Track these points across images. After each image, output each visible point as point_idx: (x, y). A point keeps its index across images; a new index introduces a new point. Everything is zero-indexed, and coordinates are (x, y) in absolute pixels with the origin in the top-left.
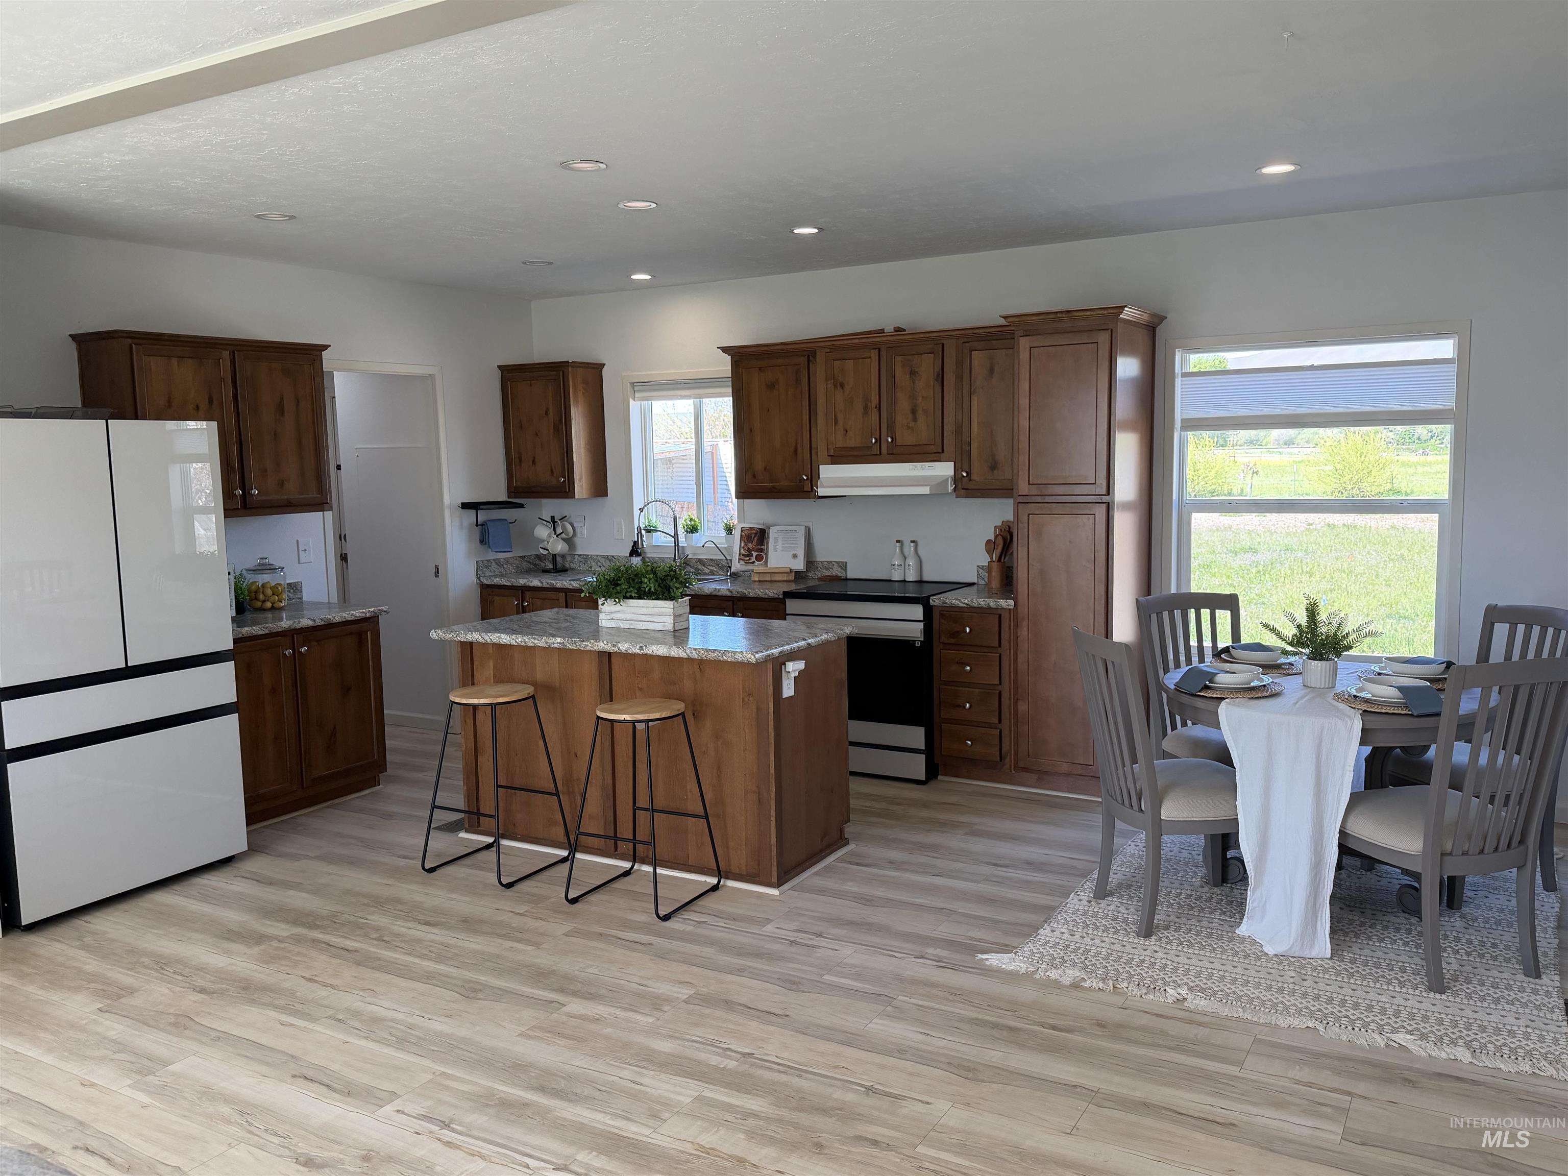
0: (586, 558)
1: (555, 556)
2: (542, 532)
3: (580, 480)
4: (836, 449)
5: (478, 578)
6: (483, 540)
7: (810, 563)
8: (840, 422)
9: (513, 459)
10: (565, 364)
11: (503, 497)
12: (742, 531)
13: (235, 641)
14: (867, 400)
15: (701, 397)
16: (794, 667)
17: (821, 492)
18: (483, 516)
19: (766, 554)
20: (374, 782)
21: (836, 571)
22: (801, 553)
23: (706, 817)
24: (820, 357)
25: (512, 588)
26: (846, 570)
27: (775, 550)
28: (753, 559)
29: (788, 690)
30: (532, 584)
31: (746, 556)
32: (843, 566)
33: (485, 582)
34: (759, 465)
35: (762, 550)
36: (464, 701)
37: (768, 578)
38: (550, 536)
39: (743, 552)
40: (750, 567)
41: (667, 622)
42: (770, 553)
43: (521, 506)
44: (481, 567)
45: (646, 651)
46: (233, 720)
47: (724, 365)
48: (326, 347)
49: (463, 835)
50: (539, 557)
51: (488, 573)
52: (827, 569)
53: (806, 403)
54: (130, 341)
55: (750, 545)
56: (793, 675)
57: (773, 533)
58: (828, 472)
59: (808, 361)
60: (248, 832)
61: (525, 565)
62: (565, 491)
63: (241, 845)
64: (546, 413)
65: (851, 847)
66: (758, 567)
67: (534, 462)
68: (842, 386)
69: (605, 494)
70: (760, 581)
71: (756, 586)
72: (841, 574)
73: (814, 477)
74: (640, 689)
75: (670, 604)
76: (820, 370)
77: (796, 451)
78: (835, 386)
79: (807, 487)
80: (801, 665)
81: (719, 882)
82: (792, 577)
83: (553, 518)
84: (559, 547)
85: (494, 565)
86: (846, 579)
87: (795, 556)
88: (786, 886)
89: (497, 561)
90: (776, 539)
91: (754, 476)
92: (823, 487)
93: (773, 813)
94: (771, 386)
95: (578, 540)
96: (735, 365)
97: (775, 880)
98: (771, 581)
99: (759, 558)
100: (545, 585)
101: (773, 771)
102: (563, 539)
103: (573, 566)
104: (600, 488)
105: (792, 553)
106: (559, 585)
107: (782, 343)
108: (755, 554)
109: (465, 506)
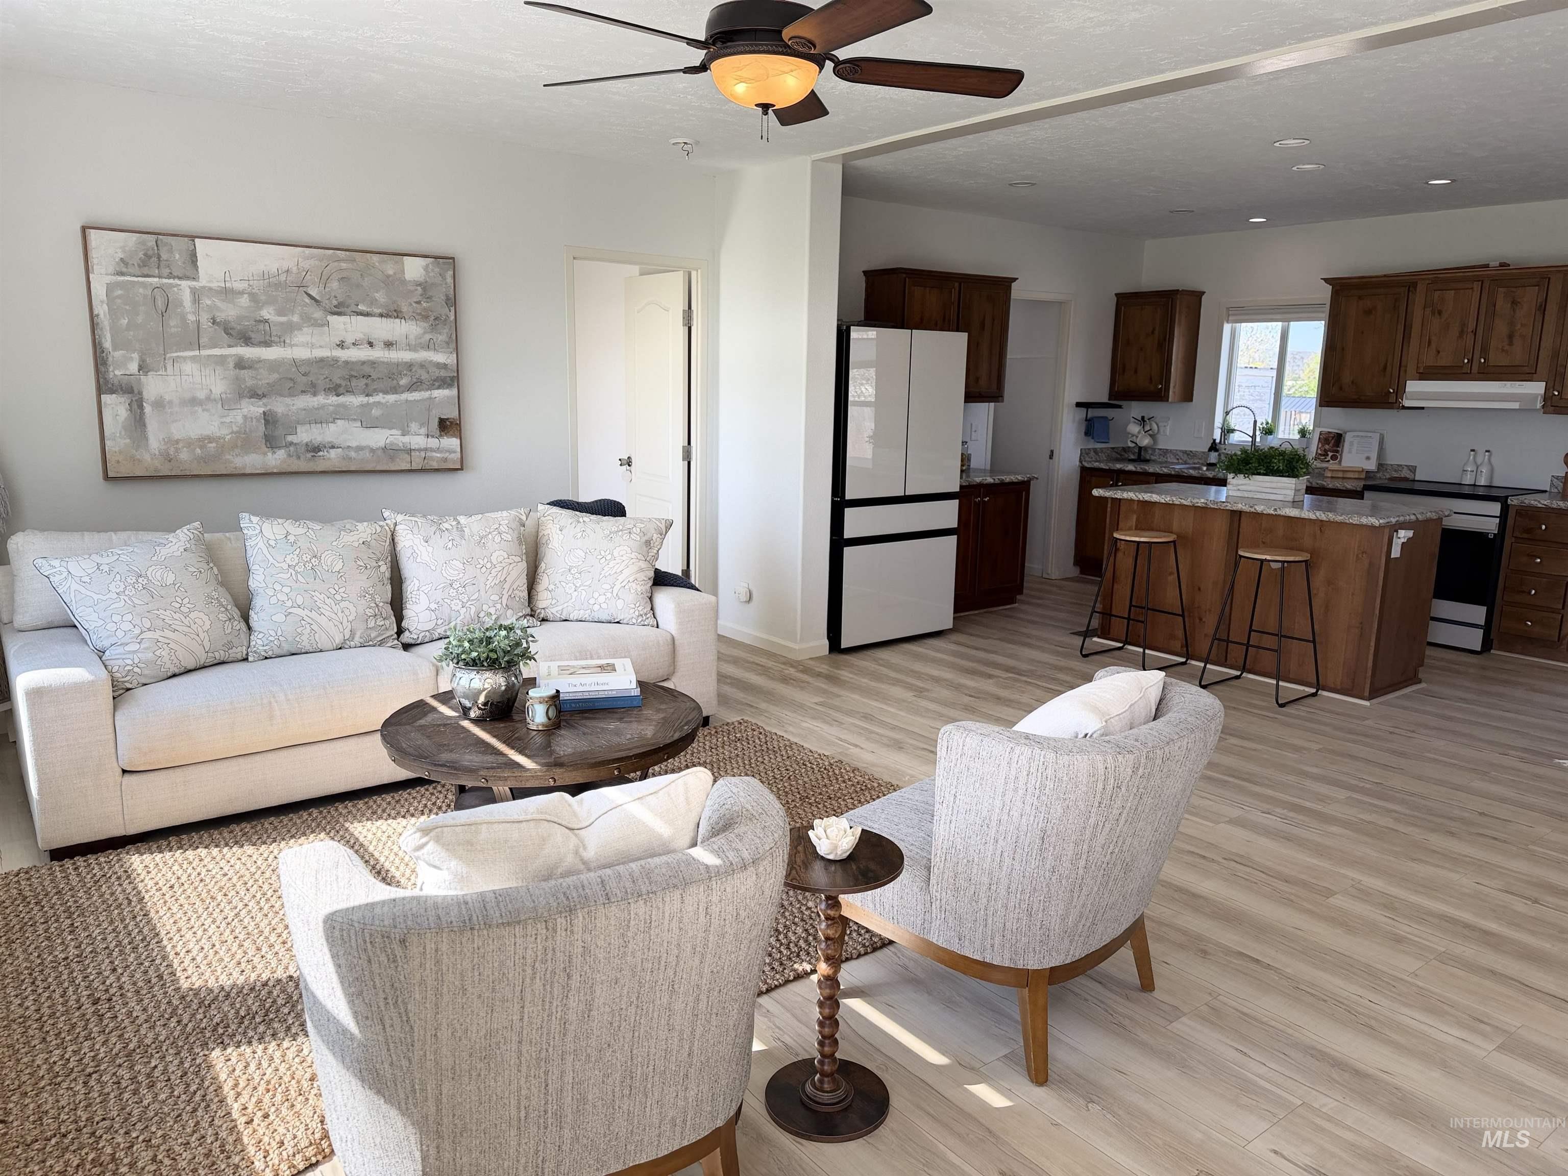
0: (1166, 452)
1: (1140, 448)
2: (1134, 428)
3: (1174, 387)
4: (1426, 367)
5: (1081, 461)
6: (1088, 433)
7: (1381, 466)
8: (1433, 345)
9: (1117, 368)
10: (1175, 292)
11: (1105, 399)
12: (1321, 434)
13: (961, 487)
14: (1463, 325)
15: (1289, 321)
16: (1404, 535)
17: (1407, 403)
18: (1093, 413)
19: (1341, 455)
20: (1013, 601)
21: (1405, 473)
22: (1374, 456)
23: (1314, 642)
24: (1421, 287)
25: (1110, 471)
26: (1414, 473)
27: (1350, 452)
28: (1329, 458)
29: (1396, 553)
30: (1127, 469)
31: (1322, 455)
32: (1413, 469)
33: (1086, 465)
34: (1347, 378)
35: (1337, 452)
36: (1128, 538)
37: (1340, 475)
38: (1139, 432)
39: (1319, 452)
40: (1324, 465)
41: (1289, 495)
42: (1344, 455)
43: (1120, 407)
44: (1084, 453)
45: (1279, 512)
46: (954, 539)
47: (1325, 293)
48: (1015, 279)
49: (1095, 639)
50: (1126, 450)
51: (1087, 459)
52: (1395, 471)
53: (1401, 328)
54: (904, 275)
55: (1327, 447)
56: (1403, 540)
57: (1348, 438)
58: (1413, 386)
59: (1409, 291)
60: (954, 618)
61: (1114, 455)
62: (1160, 396)
63: (948, 624)
64: (1153, 332)
65: (1423, 685)
66: (1332, 465)
67: (1136, 372)
68: (1440, 313)
69: (1191, 400)
70: (1332, 477)
71: (1329, 480)
72: (1410, 476)
73: (1400, 390)
74: (1264, 543)
75: (1293, 480)
76: (1419, 298)
77: (1385, 368)
78: (1433, 313)
79: (1392, 399)
80: (1410, 534)
81: (1317, 691)
82: (1363, 476)
83: (1143, 418)
84: (1145, 441)
85: (1092, 453)
86: (1414, 481)
87: (1368, 458)
88: (1374, 701)
89: (1095, 450)
90: (1352, 444)
91: (1341, 388)
92: (1407, 399)
93: (1373, 644)
94: (1369, 312)
95: (1160, 438)
96: (1335, 295)
97: (1367, 694)
98: (1343, 478)
99: (1334, 458)
100: (1139, 469)
101: (1377, 612)
102: (1150, 435)
103: (1153, 458)
104: (1188, 396)
105: (1366, 455)
106: (1151, 470)
107: (1385, 276)
108: (1330, 454)
109: (1079, 405)
